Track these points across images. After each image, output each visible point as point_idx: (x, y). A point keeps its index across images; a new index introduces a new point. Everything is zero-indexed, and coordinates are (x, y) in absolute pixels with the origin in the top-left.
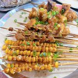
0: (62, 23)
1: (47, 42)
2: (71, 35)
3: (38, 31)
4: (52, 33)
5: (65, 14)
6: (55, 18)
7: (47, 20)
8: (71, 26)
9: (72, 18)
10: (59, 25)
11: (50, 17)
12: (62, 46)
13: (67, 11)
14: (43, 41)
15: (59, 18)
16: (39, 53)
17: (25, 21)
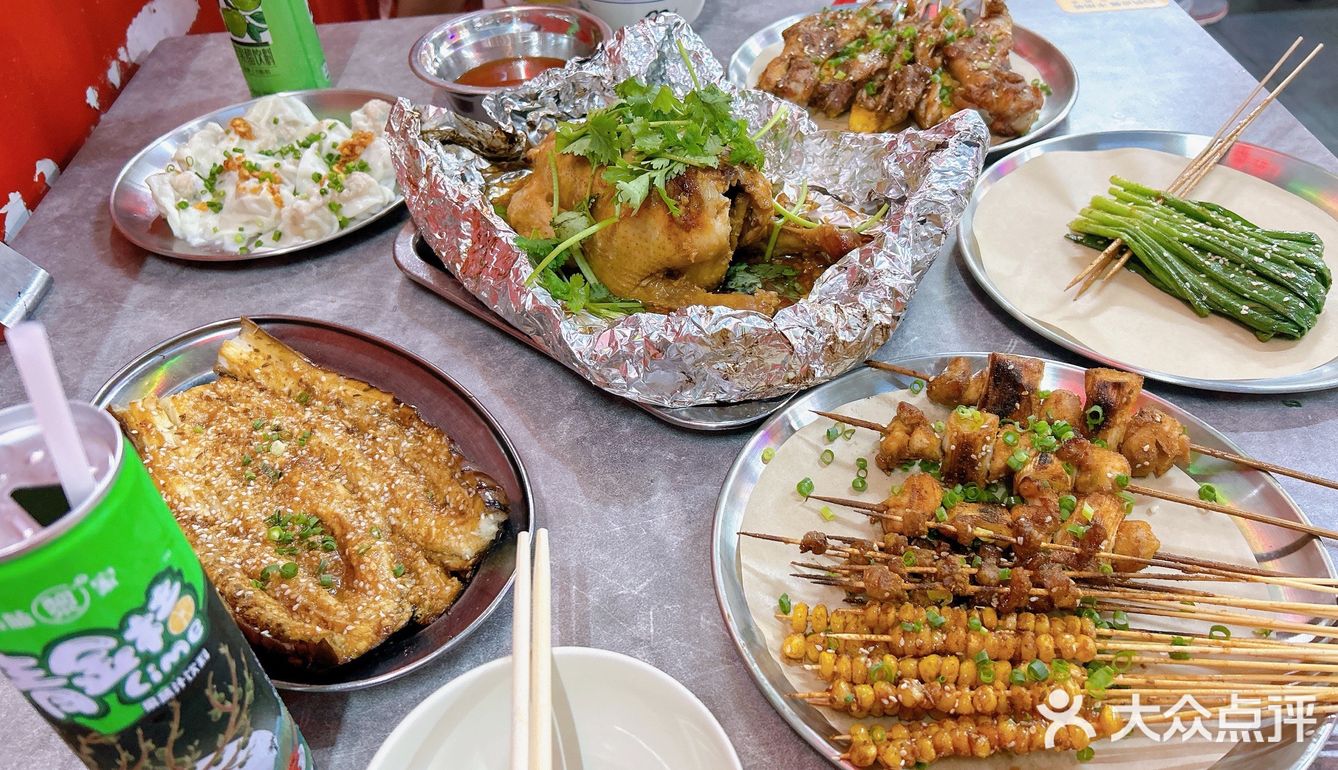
0: (1100, 491)
1: (1037, 609)
2: (1161, 559)
3: (977, 546)
4: (1056, 555)
5: (1114, 435)
6: (1056, 465)
7: (1009, 477)
8: (1158, 506)
9: (1162, 453)
10: (1088, 510)
11: (1025, 460)
12: (1125, 627)
13: (1125, 417)
14: (1012, 605)
15: (1081, 466)
16: (1004, 667)
17: (860, 486)
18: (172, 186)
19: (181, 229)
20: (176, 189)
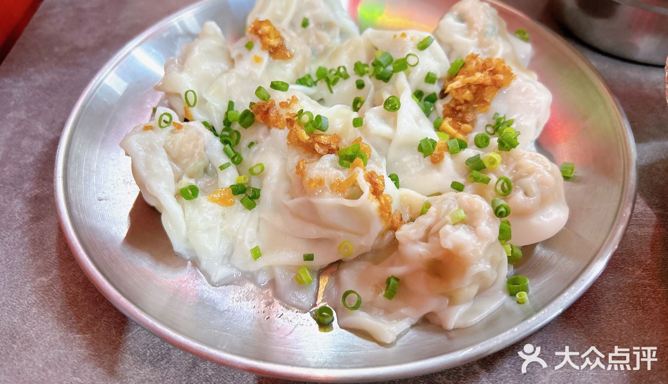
18: (168, 153)
19: (187, 240)
20: (175, 159)
